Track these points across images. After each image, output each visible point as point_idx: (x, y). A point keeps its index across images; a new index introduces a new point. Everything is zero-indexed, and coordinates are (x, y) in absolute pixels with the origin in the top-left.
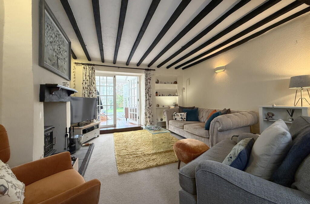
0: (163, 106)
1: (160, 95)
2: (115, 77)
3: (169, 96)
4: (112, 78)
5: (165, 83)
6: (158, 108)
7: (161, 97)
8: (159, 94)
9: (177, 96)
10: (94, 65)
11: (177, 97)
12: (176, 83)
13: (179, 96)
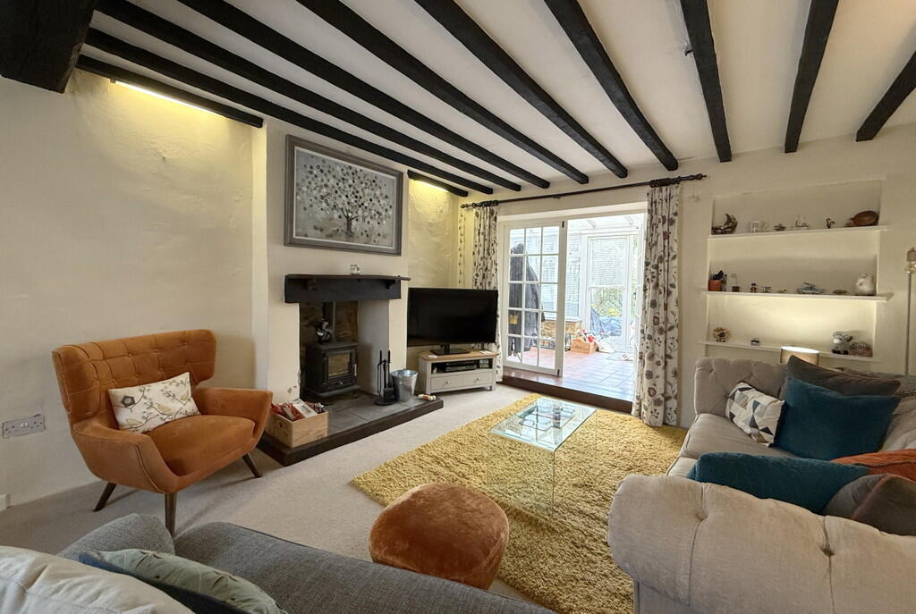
0: (756, 342)
1: (736, 289)
2: (563, 226)
3: (799, 292)
4: (556, 229)
5: (781, 228)
6: (719, 344)
7: (746, 300)
8: (730, 283)
9: (872, 294)
10: (496, 203)
11: (872, 305)
12: (867, 218)
13: (889, 296)
